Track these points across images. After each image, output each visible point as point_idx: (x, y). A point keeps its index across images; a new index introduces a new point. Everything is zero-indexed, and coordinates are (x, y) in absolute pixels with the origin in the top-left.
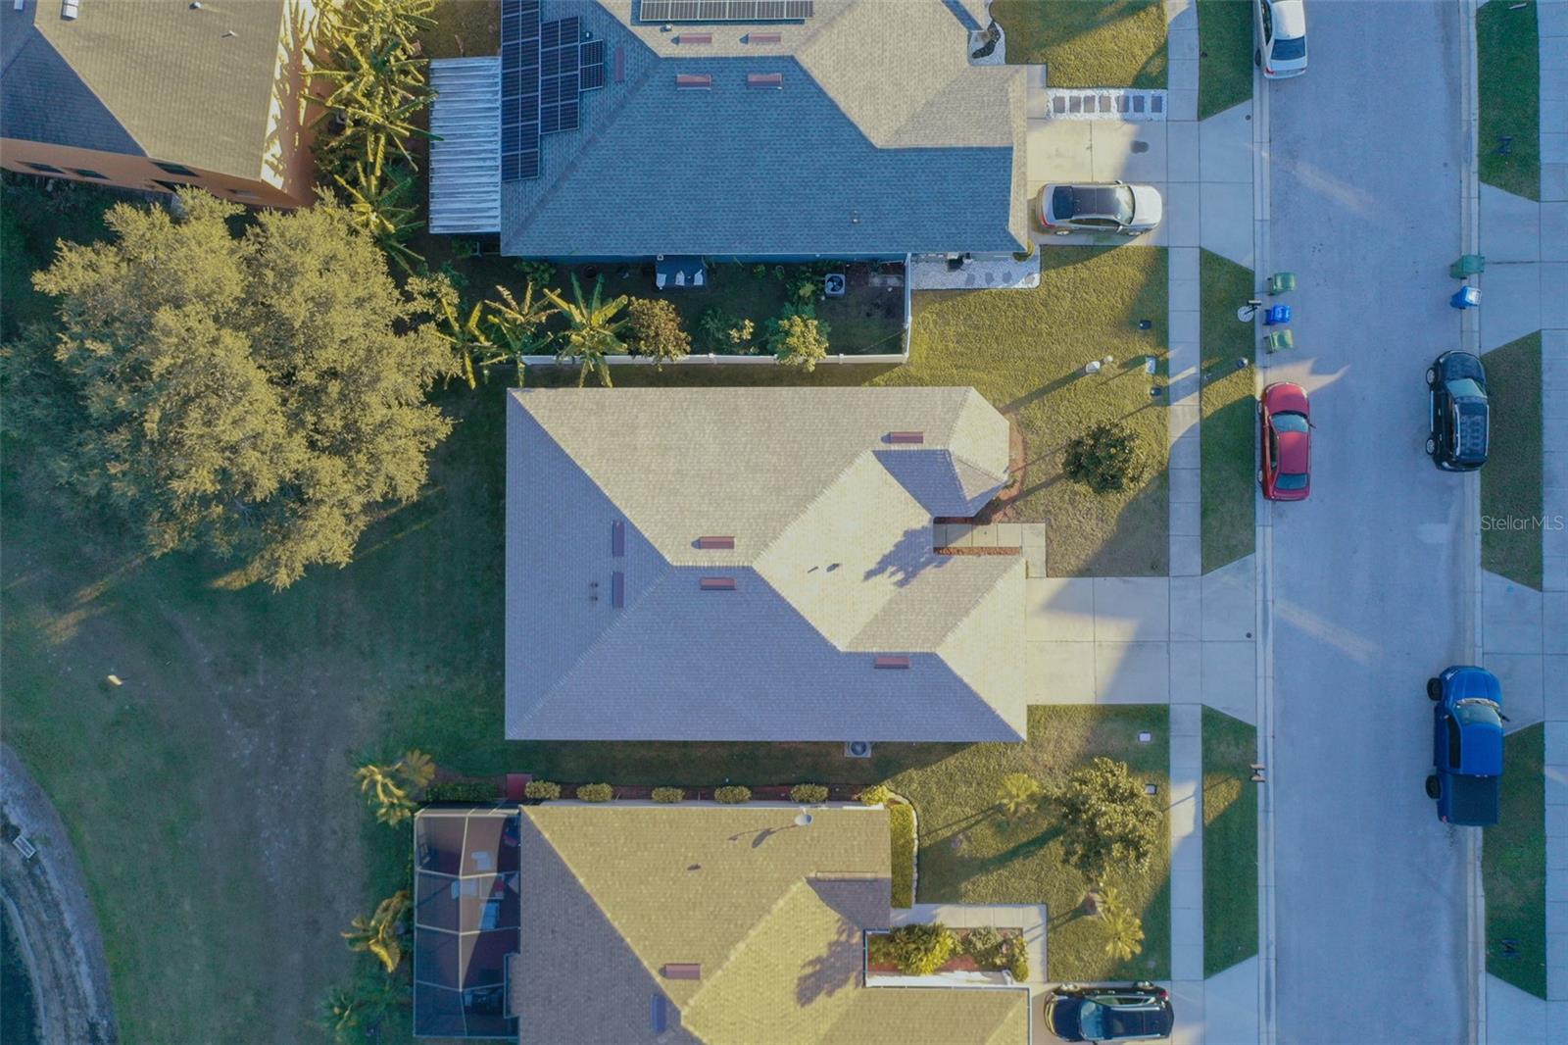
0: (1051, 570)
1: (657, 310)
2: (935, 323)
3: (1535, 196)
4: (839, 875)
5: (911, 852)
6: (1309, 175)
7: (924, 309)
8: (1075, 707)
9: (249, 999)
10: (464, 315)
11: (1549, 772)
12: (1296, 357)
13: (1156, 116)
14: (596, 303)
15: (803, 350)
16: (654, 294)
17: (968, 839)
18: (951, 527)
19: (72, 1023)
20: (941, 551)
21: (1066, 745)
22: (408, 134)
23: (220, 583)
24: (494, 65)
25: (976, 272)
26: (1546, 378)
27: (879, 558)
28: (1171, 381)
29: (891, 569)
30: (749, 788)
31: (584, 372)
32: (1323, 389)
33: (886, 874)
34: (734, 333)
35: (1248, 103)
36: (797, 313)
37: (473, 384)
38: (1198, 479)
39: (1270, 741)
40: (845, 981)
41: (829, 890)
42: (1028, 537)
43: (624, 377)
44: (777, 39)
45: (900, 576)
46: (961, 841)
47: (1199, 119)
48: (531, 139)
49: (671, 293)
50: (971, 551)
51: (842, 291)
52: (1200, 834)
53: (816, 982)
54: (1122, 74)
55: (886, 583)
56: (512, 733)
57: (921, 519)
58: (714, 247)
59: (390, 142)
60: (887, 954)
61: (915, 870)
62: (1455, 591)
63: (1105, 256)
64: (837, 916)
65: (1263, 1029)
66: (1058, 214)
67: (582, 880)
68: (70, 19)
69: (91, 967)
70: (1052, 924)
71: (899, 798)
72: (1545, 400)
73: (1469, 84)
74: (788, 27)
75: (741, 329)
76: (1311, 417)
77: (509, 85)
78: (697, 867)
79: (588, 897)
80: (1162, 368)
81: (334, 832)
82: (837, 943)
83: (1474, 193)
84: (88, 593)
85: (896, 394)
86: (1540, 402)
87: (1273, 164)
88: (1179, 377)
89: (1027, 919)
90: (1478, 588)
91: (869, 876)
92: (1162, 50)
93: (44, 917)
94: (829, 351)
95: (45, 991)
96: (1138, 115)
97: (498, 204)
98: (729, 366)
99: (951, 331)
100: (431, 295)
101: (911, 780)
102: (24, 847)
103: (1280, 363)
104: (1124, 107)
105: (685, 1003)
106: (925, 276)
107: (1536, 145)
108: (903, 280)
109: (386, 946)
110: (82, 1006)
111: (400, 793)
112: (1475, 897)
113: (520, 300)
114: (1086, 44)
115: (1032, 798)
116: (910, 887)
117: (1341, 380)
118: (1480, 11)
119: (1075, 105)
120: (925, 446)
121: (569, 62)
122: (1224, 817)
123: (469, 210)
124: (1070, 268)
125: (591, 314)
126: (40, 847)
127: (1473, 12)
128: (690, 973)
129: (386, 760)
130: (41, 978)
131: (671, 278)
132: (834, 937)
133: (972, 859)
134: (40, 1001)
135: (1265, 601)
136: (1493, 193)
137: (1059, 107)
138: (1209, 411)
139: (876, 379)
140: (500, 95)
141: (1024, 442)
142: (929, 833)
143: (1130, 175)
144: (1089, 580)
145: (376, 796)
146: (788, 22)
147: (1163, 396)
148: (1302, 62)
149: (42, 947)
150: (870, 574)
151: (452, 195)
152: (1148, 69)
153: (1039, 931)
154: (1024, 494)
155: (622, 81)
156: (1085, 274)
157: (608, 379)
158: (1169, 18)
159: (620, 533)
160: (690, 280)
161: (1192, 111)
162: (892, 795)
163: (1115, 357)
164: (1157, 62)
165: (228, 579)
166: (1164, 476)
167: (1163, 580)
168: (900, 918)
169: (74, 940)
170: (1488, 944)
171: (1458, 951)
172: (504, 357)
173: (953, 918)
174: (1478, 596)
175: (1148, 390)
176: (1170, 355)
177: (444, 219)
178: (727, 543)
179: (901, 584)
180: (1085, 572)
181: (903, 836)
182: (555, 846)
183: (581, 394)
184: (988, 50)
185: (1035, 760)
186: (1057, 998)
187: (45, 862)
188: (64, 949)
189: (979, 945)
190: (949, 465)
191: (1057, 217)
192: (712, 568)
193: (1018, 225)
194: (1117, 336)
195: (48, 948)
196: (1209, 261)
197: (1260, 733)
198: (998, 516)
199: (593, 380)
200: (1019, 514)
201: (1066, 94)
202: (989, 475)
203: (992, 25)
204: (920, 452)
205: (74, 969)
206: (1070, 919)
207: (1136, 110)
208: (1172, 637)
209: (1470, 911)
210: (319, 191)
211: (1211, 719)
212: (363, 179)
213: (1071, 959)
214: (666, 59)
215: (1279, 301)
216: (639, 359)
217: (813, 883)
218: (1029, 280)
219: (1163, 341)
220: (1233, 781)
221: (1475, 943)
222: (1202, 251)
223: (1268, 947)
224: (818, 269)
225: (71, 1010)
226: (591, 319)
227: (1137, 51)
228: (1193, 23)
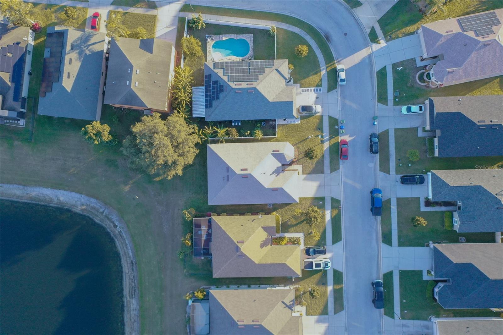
0: (303, 173)
1: (233, 130)
2: (282, 130)
3: (387, 105)
4: (267, 226)
5: (280, 224)
6: (347, 102)
7: (280, 127)
8: (308, 198)
9: (162, 254)
10: (199, 131)
11: (392, 207)
12: (346, 134)
13: (320, 92)
14: (222, 129)
15: (258, 136)
16: (232, 127)
17: (290, 221)
18: (285, 166)
19: (128, 261)
20: (283, 170)
21: (307, 204)
22: (189, 101)
23: (155, 180)
24: (203, 88)
25: (289, 121)
26: (390, 137)
27: (272, 172)
28: (324, 139)
29: (275, 173)
30: (251, 213)
31: (220, 141)
32: (351, 140)
33: (275, 226)
34: (246, 133)
35: (337, 89)
36: (257, 129)
37: (201, 144)
38: (329, 157)
39: (343, 203)
40: (268, 245)
41: (265, 229)
42: (299, 168)
43: (227, 141)
44: (252, 84)
45: (276, 175)
46: (288, 222)
47: (328, 92)
48: (210, 101)
49: (235, 127)
50: (289, 170)
51: (265, 125)
52: (331, 220)
53: (263, 245)
54: (314, 85)
55: (274, 175)
56: (210, 204)
57: (280, 165)
58: (242, 118)
59: (186, 101)
60: (276, 242)
61: (280, 227)
62: (375, 175)
63: (311, 117)
64: (267, 233)
65: (343, 253)
66: (303, 111)
67: (223, 228)
68: (136, 86)
69: (131, 250)
70: (305, 236)
71: (277, 214)
72: (390, 141)
73: (375, 85)
74: (254, 82)
75: (247, 132)
76: (349, 145)
77: (206, 92)
78: (242, 225)
79: (224, 231)
80: (322, 137)
81: (176, 224)
82: (267, 238)
83: (377, 104)
84: (131, 182)
85: (275, 143)
86: (389, 142)
87: (341, 100)
88: (325, 138)
89: (301, 235)
90: (379, 175)
91: (272, 226)
92: (321, 80)
93: (122, 242)
94: (263, 136)
95: (123, 255)
96: (317, 92)
97: (205, 112)
98: (245, 138)
99: (284, 132)
100: (193, 128)
101: (279, 211)
102: (118, 229)
103: (343, 135)
104: (314, 90)
105: (241, 247)
106: (279, 122)
107: (387, 96)
108: (276, 123)
109: (188, 241)
110: (130, 257)
111: (190, 215)
112: (380, 229)
113: (209, 128)
114: (307, 80)
115: (300, 213)
116: (279, 230)
117: (354, 138)
118: (377, 72)
119: (306, 91)
120: (280, 152)
121: (217, 88)
122: (335, 217)
123: (199, 113)
124: (305, 120)
125: (221, 131)
126: (121, 229)
127: (376, 73)
128: (242, 242)
129: (187, 209)
130: (122, 253)
131: (235, 124)
132: (266, 237)
133: (291, 225)
134: (122, 257)
135: (341, 178)
136: (380, 104)
137: (303, 91)
138: (331, 144)
139: (271, 140)
140: (204, 93)
141: (298, 151)
142: (283, 220)
143: (316, 103)
144: (310, 175)
145: (186, 216)
146: (254, 81)
147: (322, 142)
148: (345, 83)
149: (122, 247)
150: (271, 174)
151: (196, 110)
152: (319, 84)
153: (303, 237)
154: (298, 160)
155: (226, 92)
156: (308, 121)
157: (224, 142)
158: (322, 75)
159: (228, 169)
160: (238, 124)
161: (326, 91)
162: (276, 214)
163: (314, 135)
164: (320, 82)
165: (156, 179)
166: (323, 156)
167: (323, 175)
168: (278, 236)
169: (128, 246)
170: (382, 237)
171: (377, 239)
172: (206, 138)
173: (288, 235)
174: (379, 176)
175: (320, 141)
176: (324, 134)
177: (195, 115)
178: (246, 170)
179: (276, 176)
180: (309, 174)
181: (278, 221)
182: (218, 223)
183: (220, 145)
184: (290, 81)
185: (301, 207)
186: (306, 248)
187: (122, 232)
188: (126, 248)
189: (292, 240)
190: (284, 155)
191: (302, 111)
192: (244, 174)
193: (295, 113)
194: (314, 131)
195: (123, 247)
196: (330, 118)
197: (341, 202)
198: (294, 164)
199: (222, 142)
200: (297, 163)
201: (304, 89)
202: (291, 157)
203: (290, 77)
204: (279, 153)
205: (128, 251)
206: (308, 235)
207: (316, 91)
208: (325, 185)
209: (379, 232)
210: (174, 111)
211: (332, 199)
212: (181, 108)
213: (308, 242)
214: (234, 88)
215: (343, 125)
216: (229, 138)
217: (262, 227)
218: (298, 122)
219: (322, 132)
220: (336, 210)
221: (380, 238)
222: (329, 116)
223: (343, 239)
224: (260, 121)
225: (128, 258)
226: (221, 132)
227: (316, 81)
228: (326, 75)
